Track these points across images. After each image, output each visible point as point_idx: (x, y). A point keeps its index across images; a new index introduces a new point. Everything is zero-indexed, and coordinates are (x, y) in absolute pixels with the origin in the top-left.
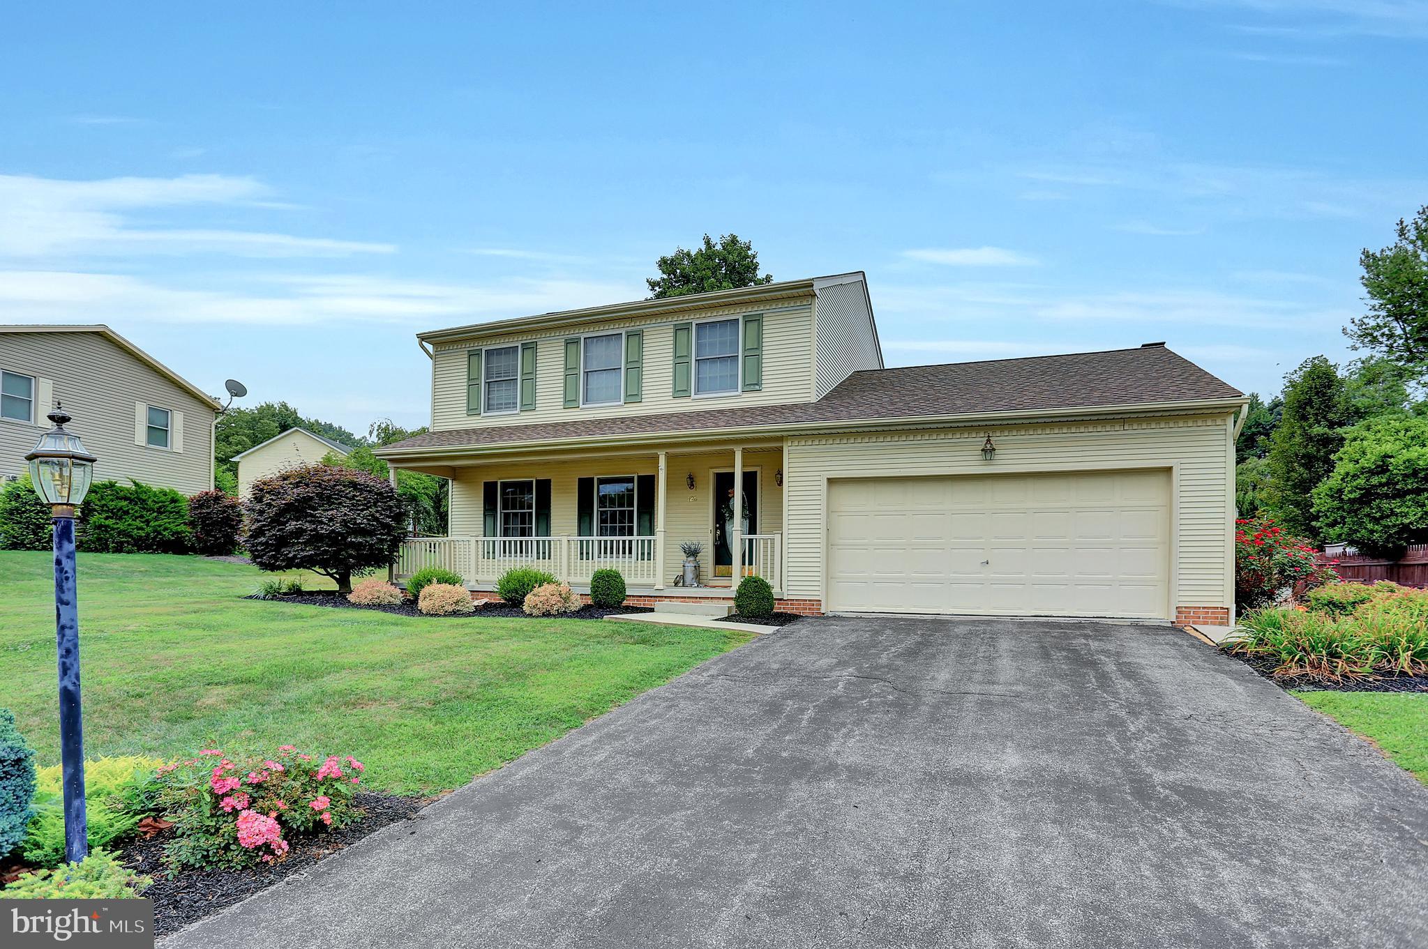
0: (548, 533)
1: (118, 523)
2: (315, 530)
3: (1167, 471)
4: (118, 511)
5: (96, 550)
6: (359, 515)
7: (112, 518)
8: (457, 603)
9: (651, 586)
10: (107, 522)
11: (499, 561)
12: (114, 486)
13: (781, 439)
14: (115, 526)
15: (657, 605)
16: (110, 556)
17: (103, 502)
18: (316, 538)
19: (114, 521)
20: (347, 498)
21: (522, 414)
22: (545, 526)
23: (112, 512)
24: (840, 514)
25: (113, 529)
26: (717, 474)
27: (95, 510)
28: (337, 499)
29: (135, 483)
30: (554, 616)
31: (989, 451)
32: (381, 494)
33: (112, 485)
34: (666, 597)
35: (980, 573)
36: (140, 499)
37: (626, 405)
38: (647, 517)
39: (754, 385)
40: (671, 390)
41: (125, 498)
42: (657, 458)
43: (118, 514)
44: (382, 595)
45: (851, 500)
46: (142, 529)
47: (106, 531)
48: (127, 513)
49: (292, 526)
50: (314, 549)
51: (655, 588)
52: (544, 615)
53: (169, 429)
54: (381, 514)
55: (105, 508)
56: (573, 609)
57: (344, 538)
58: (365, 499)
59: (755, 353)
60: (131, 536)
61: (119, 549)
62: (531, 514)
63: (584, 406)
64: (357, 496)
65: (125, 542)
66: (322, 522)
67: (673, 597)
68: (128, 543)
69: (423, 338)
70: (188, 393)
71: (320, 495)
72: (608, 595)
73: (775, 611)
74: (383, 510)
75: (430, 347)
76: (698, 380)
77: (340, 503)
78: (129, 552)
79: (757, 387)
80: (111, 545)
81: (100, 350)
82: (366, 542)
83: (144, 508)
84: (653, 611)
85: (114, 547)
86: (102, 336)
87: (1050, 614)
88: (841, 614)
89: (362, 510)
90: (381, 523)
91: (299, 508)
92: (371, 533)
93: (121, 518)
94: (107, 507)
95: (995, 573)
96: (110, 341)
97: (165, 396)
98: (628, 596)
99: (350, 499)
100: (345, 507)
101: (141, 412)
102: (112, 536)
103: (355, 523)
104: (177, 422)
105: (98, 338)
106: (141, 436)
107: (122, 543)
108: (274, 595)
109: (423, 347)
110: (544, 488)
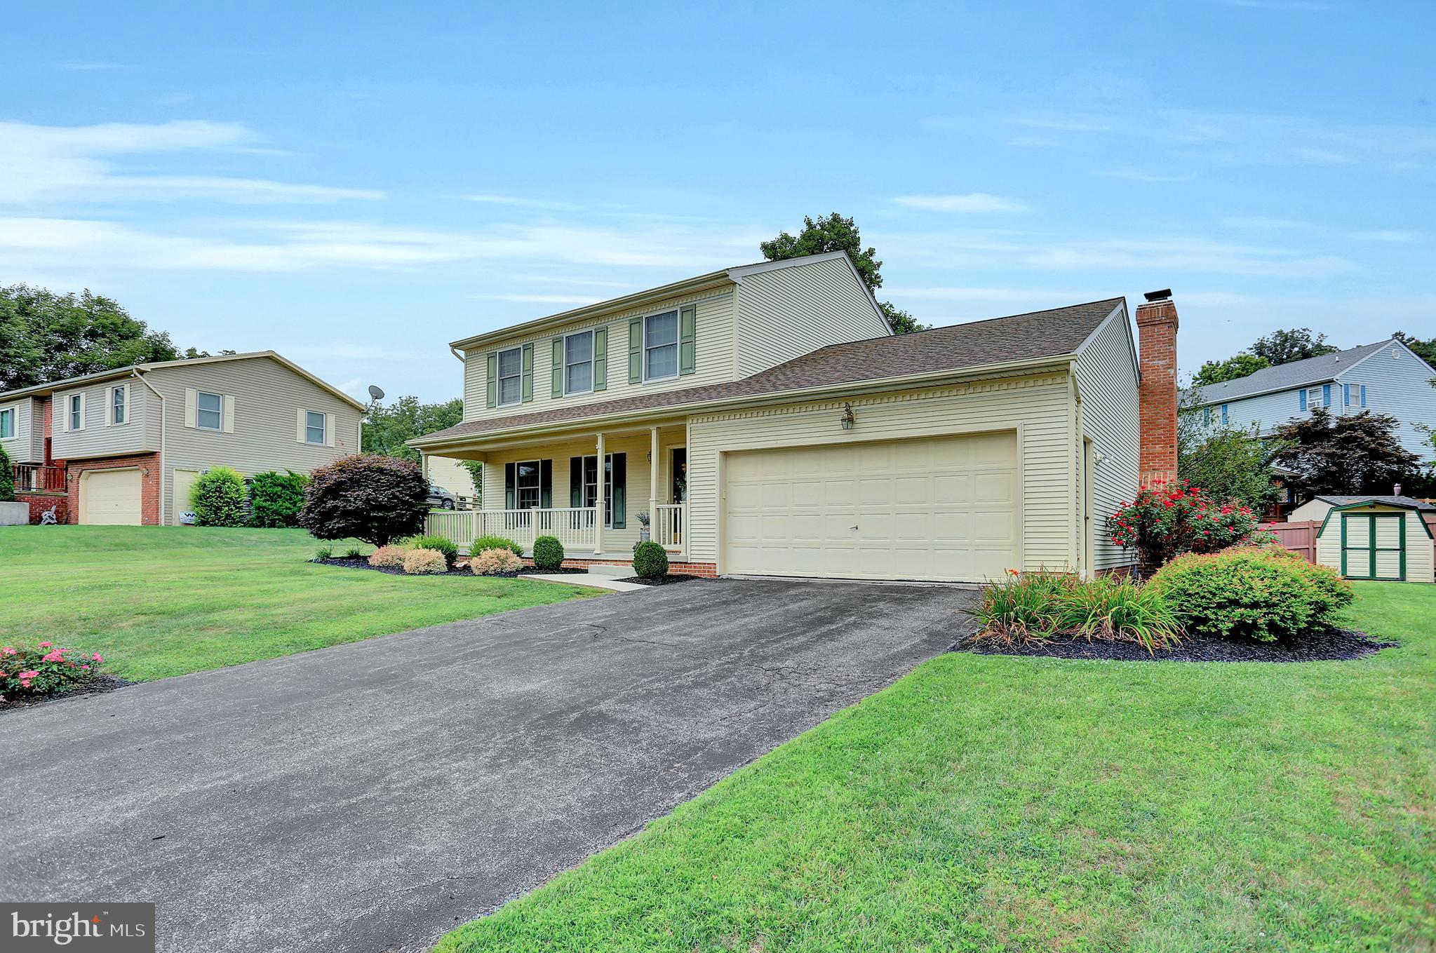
0: (550, 506)
1: (272, 505)
2: (345, 507)
3: (1012, 433)
4: (274, 495)
5: (257, 526)
6: (382, 494)
7: (268, 500)
8: (428, 564)
9: (591, 551)
10: (264, 504)
11: (517, 530)
12: (274, 475)
13: (684, 418)
14: (270, 507)
15: (591, 567)
16: (267, 530)
17: (264, 488)
18: (346, 514)
19: (270, 503)
20: (374, 481)
21: (524, 404)
22: (547, 498)
23: (270, 497)
24: (736, 484)
25: (268, 509)
26: (674, 450)
27: (257, 495)
28: (364, 482)
29: (289, 472)
30: (491, 575)
31: (850, 420)
32: (404, 477)
33: (273, 475)
34: (603, 561)
35: (850, 538)
36: (291, 485)
37: (596, 393)
38: (620, 490)
39: (689, 369)
40: (627, 378)
41: (281, 485)
42: (649, 435)
43: (273, 498)
44: (390, 558)
45: (744, 472)
46: (290, 509)
47: (264, 511)
48: (280, 496)
49: (330, 504)
50: (346, 522)
51: (595, 552)
52: (484, 574)
53: (324, 428)
54: (402, 493)
55: (265, 493)
56: (508, 569)
57: (369, 513)
58: (388, 481)
59: (690, 340)
60: (281, 515)
61: (272, 525)
62: (538, 489)
63: (567, 396)
64: (382, 479)
65: (277, 519)
66: (350, 501)
67: (608, 561)
68: (279, 520)
69: (454, 346)
70: (339, 399)
71: (351, 479)
72: (544, 558)
73: (668, 573)
74: (404, 490)
75: (462, 353)
76: (649, 367)
77: (367, 486)
78: (279, 527)
79: (691, 371)
80: (267, 522)
81: (270, 368)
82: (388, 516)
83: (293, 493)
84: (587, 573)
85: (269, 523)
86: (271, 359)
87: (912, 579)
88: (733, 577)
89: (384, 491)
90: (402, 501)
91: (334, 491)
92: (393, 509)
93: (275, 501)
94: (266, 492)
95: (864, 538)
96: (277, 362)
97: (321, 403)
98: (565, 559)
99: (376, 482)
100: (370, 488)
101: (302, 415)
102: (267, 515)
103: (377, 501)
104: (331, 421)
105: (267, 361)
106: (301, 436)
107: (275, 520)
108: (325, 559)
109: (455, 354)
110: (547, 465)
